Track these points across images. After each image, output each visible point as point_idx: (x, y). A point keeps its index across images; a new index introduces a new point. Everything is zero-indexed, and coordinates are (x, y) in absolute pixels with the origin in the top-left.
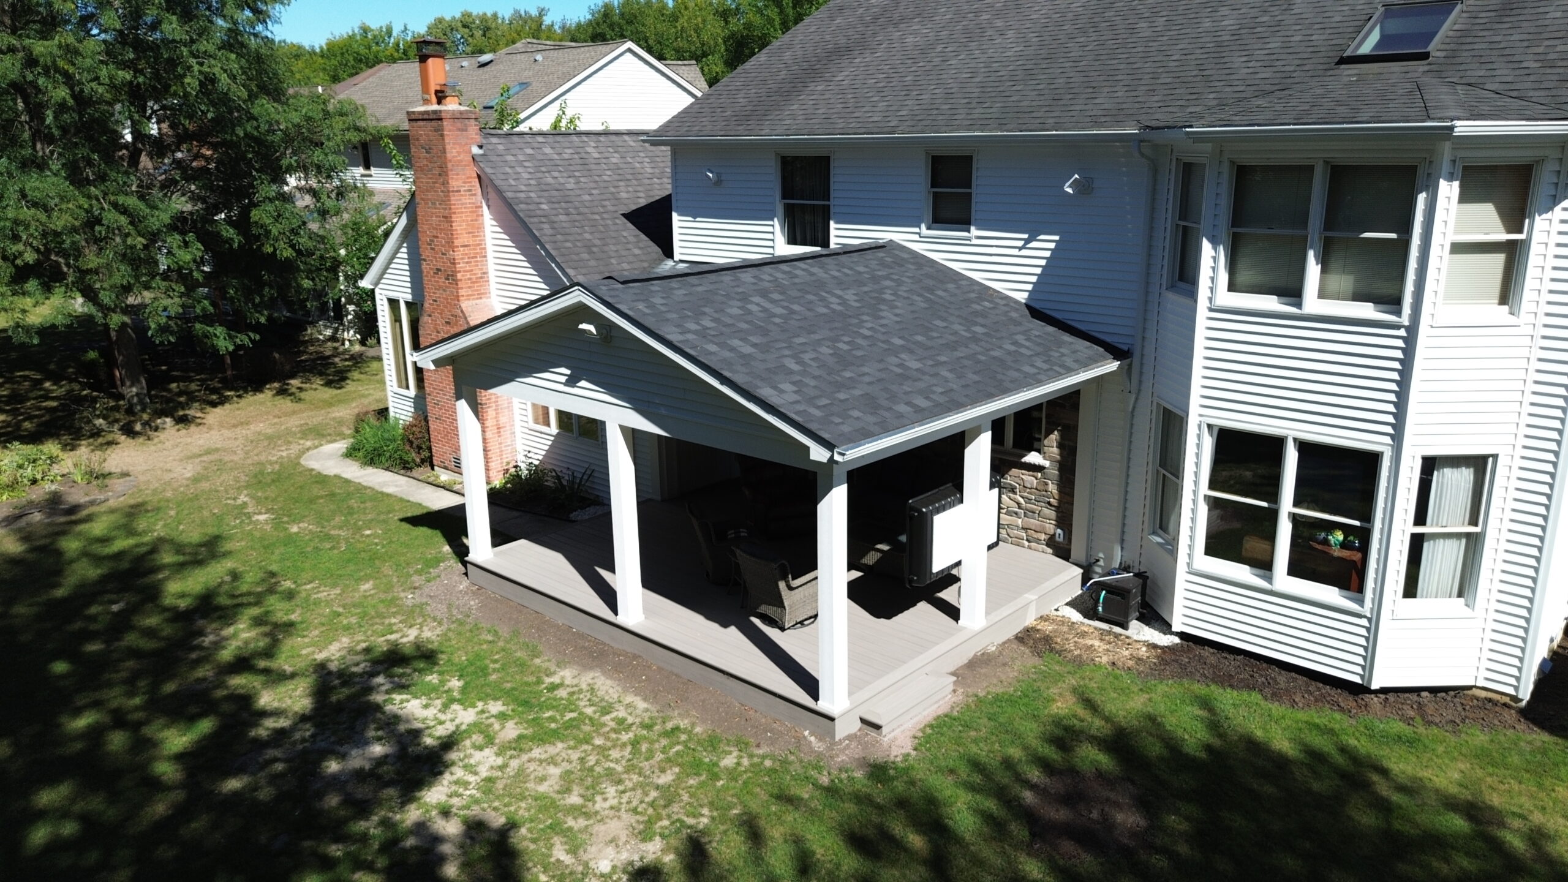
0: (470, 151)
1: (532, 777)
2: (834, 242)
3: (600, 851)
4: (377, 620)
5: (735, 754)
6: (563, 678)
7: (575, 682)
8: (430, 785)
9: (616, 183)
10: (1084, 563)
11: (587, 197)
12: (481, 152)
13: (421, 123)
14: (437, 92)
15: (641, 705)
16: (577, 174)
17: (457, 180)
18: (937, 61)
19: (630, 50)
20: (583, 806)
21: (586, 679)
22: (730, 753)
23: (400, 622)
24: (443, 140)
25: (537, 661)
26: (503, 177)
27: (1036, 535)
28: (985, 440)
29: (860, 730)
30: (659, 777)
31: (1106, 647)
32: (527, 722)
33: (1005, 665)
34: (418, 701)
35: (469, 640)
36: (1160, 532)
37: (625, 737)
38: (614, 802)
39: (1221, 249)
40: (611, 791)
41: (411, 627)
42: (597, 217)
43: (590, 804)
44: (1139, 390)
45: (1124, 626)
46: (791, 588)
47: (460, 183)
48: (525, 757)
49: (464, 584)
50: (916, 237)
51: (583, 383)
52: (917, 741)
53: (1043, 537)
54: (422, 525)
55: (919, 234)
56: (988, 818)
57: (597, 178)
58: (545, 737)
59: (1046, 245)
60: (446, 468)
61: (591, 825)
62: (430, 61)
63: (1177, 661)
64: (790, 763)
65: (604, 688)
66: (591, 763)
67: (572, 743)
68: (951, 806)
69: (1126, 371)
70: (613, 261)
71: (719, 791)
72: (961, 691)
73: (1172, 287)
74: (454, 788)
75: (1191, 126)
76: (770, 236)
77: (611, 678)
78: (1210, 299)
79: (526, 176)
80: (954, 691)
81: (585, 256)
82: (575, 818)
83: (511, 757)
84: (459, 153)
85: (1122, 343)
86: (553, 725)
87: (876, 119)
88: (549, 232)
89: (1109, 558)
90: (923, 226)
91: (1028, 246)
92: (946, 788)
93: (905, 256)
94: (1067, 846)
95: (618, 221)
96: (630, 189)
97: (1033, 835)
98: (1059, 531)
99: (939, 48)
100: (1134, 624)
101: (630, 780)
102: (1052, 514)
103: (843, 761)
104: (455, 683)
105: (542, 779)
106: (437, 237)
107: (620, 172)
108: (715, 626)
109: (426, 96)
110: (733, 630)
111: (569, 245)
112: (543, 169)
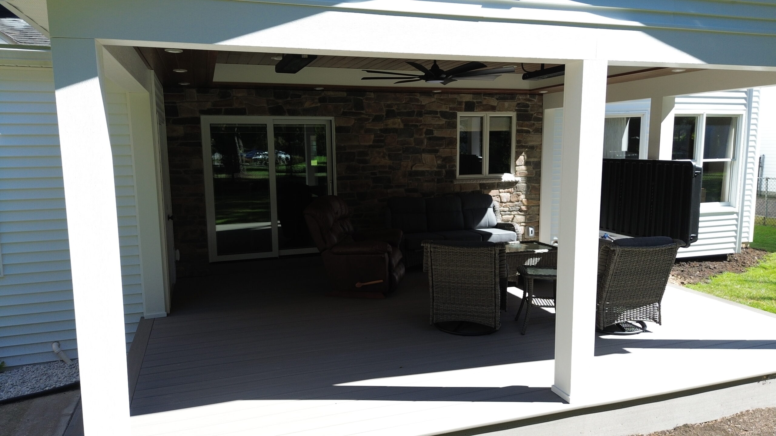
98: (531, 229)
102: (522, 218)
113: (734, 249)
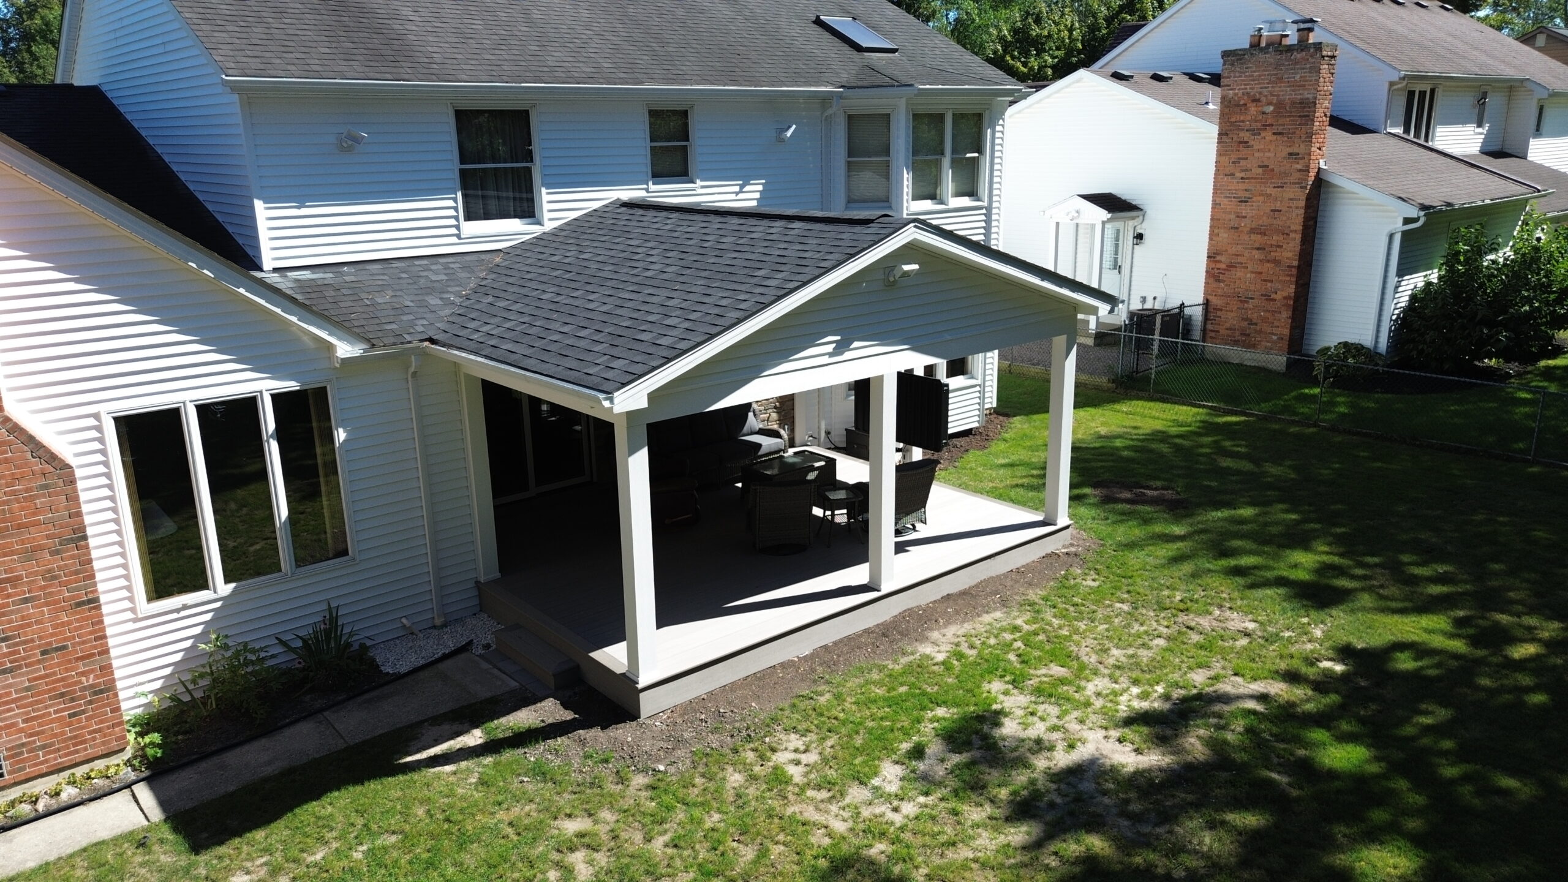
39: (910, 172)
50: (644, 194)
55: (646, 190)
59: (756, 188)
75: (917, 85)
76: (452, 213)
89: (817, 431)
90: (650, 183)
91: (743, 190)
98: (785, 426)
113: (978, 422)
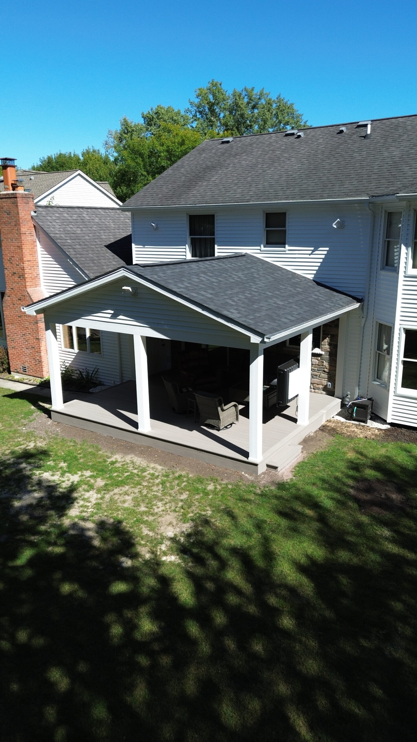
0: (30, 214)
1: (118, 501)
2: (216, 254)
3: (165, 529)
4: (11, 440)
5: (212, 484)
6: (116, 459)
7: (123, 460)
8: (69, 508)
9: (99, 231)
10: (341, 396)
11: (87, 237)
12: (35, 214)
13: (4, 200)
14: (12, 184)
15: (160, 468)
16: (81, 226)
17: (24, 228)
18: (260, 171)
19: (79, 175)
20: (149, 511)
21: (128, 458)
22: (210, 484)
23: (23, 440)
24: (18, 208)
25: (100, 452)
26: (48, 227)
27: (317, 386)
28: (310, 338)
29: (267, 470)
30: (180, 496)
31: (360, 431)
32: (107, 478)
33: (320, 440)
34: (48, 473)
35: (62, 446)
36: (377, 380)
37: (157, 481)
38: (163, 508)
39: (410, 249)
40: (160, 504)
41: (30, 442)
42: (93, 247)
43: (152, 510)
44: (367, 317)
45: (365, 422)
46: (223, 410)
47: (26, 229)
48: (112, 493)
49: (50, 422)
50: (259, 251)
51: (121, 317)
52: (294, 473)
53: (321, 386)
54: (16, 398)
55: (260, 250)
56: (338, 501)
57: (90, 229)
58: (119, 484)
59: (322, 252)
60: (18, 372)
61: (157, 518)
62: (9, 169)
63: (392, 435)
64: (240, 486)
65: (139, 462)
66: (145, 493)
67: (132, 485)
68: (320, 497)
69: (362, 308)
70: (104, 267)
71: (211, 500)
72: (305, 452)
73: (383, 269)
74: (81, 509)
75: (398, 194)
76: (184, 254)
77: (140, 457)
78: (405, 272)
79: (58, 227)
80: (302, 452)
81: (92, 265)
82: (147, 516)
83: (104, 494)
84: (25, 215)
85: (359, 296)
86: (120, 479)
87: (238, 196)
88: (73, 253)
89: (353, 394)
90: (262, 246)
91: (313, 253)
92: (315, 491)
93: (255, 260)
94: (376, 510)
95: (103, 249)
96: (106, 234)
97: (360, 506)
98: (329, 383)
99: (260, 166)
100: (369, 421)
101: (167, 499)
102: (326, 376)
103: (264, 483)
104: (63, 464)
105: (124, 502)
106: (14, 257)
107: (100, 226)
108: (186, 431)
109: (6, 186)
110: (195, 432)
111: (83, 259)
112: (65, 224)
